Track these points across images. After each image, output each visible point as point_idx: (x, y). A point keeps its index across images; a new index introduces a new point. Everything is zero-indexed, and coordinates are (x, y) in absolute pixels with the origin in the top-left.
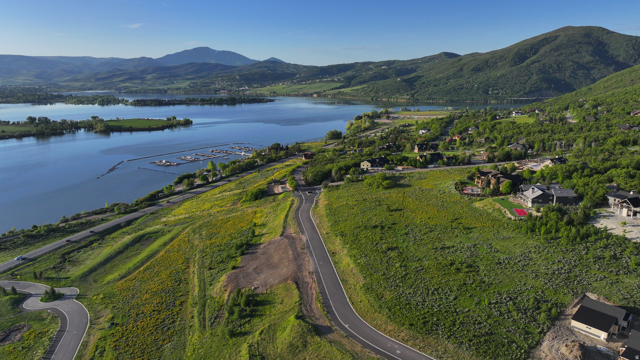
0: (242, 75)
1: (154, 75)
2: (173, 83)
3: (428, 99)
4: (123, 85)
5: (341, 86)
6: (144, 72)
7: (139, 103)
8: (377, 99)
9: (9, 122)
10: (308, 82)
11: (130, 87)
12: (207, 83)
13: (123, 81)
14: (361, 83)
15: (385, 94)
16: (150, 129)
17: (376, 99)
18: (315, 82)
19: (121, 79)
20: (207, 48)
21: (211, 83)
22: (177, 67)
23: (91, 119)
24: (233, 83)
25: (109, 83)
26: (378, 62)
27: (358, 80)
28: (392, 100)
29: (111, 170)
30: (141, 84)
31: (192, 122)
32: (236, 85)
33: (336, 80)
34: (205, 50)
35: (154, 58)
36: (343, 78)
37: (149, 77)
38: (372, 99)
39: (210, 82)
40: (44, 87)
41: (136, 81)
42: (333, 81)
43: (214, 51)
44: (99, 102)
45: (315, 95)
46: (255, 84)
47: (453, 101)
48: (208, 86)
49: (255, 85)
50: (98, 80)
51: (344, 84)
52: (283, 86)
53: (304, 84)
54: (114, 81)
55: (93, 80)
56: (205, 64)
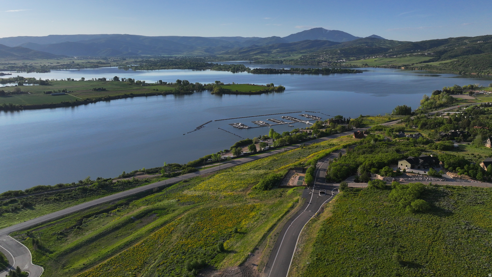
0: (343, 50)
1: (278, 49)
2: (290, 56)
4: (255, 57)
5: (431, 59)
6: (272, 47)
7: (257, 71)
9: (166, 83)
10: (399, 56)
11: (260, 58)
12: (314, 56)
13: (256, 54)
14: (451, 57)
16: (250, 93)
18: (406, 56)
19: (255, 52)
20: (321, 28)
21: (317, 56)
22: (295, 44)
23: (215, 83)
24: (334, 56)
25: (247, 55)
26: (474, 37)
27: (450, 54)
28: (483, 74)
30: (267, 56)
31: (284, 89)
32: (336, 57)
33: (426, 54)
34: (320, 30)
35: (281, 37)
36: (433, 52)
37: (275, 51)
38: (460, 73)
39: (317, 55)
40: (207, 58)
41: (264, 54)
42: (423, 55)
43: (327, 30)
44: (232, 69)
45: (403, 68)
46: (352, 57)
48: (314, 58)
50: (240, 53)
51: (434, 58)
52: (376, 59)
53: (395, 58)
54: (250, 54)
55: (238, 53)
56: (316, 41)
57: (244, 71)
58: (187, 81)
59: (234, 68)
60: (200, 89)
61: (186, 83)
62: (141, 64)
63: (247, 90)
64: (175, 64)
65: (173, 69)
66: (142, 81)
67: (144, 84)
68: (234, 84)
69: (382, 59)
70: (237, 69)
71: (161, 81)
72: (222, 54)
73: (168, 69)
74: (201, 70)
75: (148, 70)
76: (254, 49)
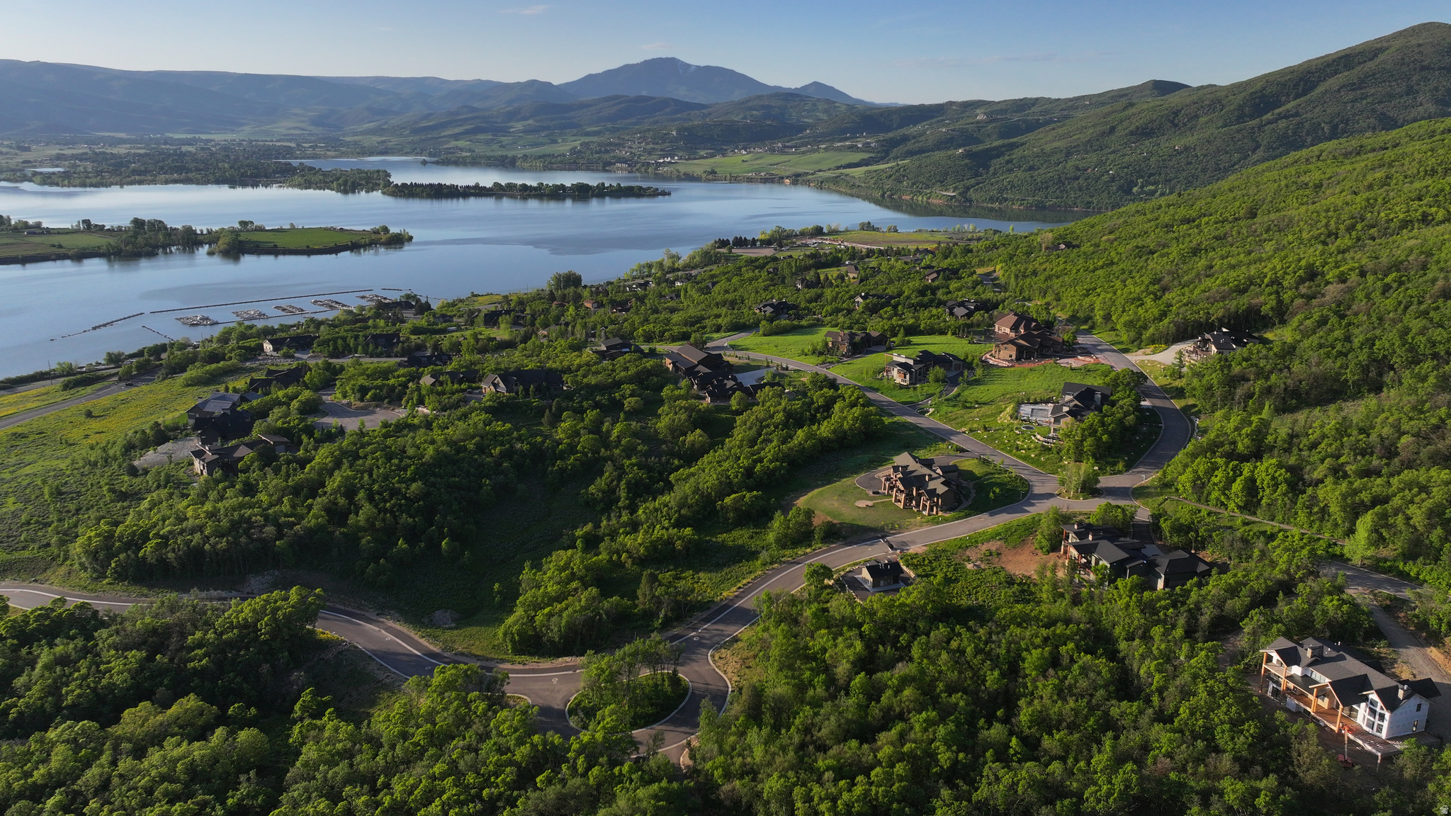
0: (686, 129)
1: (530, 122)
2: (555, 142)
3: (992, 200)
4: (453, 144)
5: (863, 160)
6: (513, 115)
7: (400, 191)
8: (892, 194)
10: (803, 149)
11: (461, 150)
12: (611, 144)
13: (456, 137)
14: (910, 154)
15: (913, 184)
16: (309, 252)
17: (890, 196)
18: (817, 150)
19: (458, 130)
20: (673, 59)
21: (616, 145)
22: (582, 106)
24: (657, 147)
25: (432, 138)
26: (999, 102)
27: (910, 146)
28: (920, 198)
30: (488, 143)
31: (411, 238)
32: (662, 150)
33: (860, 146)
34: (668, 67)
35: (555, 83)
36: (877, 142)
37: (519, 126)
38: (883, 196)
39: (617, 141)
41: (481, 137)
42: (853, 148)
43: (689, 66)
45: (787, 181)
46: (704, 149)
47: (1044, 208)
48: (607, 152)
49: (703, 153)
50: (416, 131)
51: (873, 155)
52: (745, 158)
53: (793, 153)
54: (443, 134)
55: (408, 132)
56: (641, 99)
57: (373, 190)
58: (161, 222)
59: (345, 183)
60: (189, 240)
61: (157, 226)
62: (75, 166)
63: (330, 241)
64: (181, 169)
65: (166, 182)
66: (31, 222)
67: (37, 229)
68: (293, 228)
69: (761, 158)
70: (353, 183)
71: (87, 222)
72: (362, 133)
73: (154, 182)
74: (257, 186)
75: (84, 185)
76: (460, 120)
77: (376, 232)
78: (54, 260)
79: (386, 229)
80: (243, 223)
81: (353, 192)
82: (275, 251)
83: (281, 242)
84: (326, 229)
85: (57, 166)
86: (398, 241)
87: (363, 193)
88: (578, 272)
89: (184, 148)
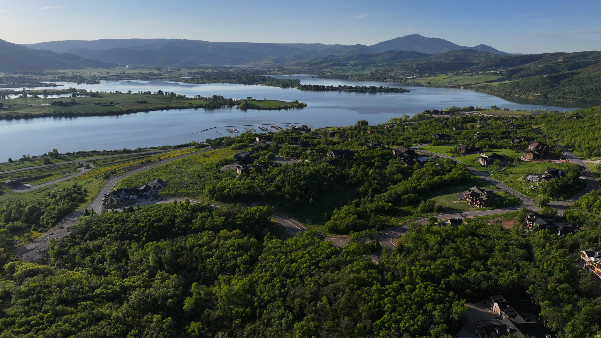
1: (355, 61)
2: (365, 69)
3: (559, 98)
4: (325, 70)
5: (499, 79)
6: (349, 59)
8: (510, 94)
10: (471, 74)
11: (328, 72)
12: (387, 71)
13: (326, 67)
14: (522, 77)
15: (521, 90)
16: (270, 109)
17: (509, 95)
18: (478, 75)
19: (327, 64)
20: (418, 35)
21: (390, 71)
22: (377, 55)
23: (247, 99)
24: (406, 72)
27: (522, 73)
29: (201, 131)
30: (338, 69)
31: (306, 106)
32: (408, 73)
33: (498, 73)
34: (415, 38)
35: (367, 46)
36: (506, 71)
37: (351, 63)
38: (505, 95)
39: (390, 70)
40: (271, 70)
41: (335, 67)
42: (495, 74)
43: (424, 38)
44: (282, 85)
45: (462, 87)
46: (427, 73)
47: (586, 102)
48: (385, 74)
49: (426, 75)
50: (311, 65)
51: (504, 77)
52: (444, 77)
53: (467, 76)
54: (321, 66)
55: (308, 65)
56: (402, 52)
57: (294, 87)
58: (222, 96)
59: (284, 84)
60: (231, 103)
61: (221, 98)
62: (195, 76)
63: (277, 105)
64: (228, 78)
65: (223, 83)
66: (182, 95)
67: (184, 98)
68: (265, 100)
69: (451, 77)
70: (287, 84)
71: (199, 96)
72: (291, 65)
73: (219, 82)
74: (253, 85)
75: (198, 83)
77: (294, 103)
78: (189, 108)
79: (297, 102)
80: (249, 98)
81: (287, 88)
82: (259, 108)
83: (261, 105)
84: (276, 101)
85: (189, 76)
86: (301, 106)
87: (290, 88)
88: (367, 121)
89: (230, 70)
